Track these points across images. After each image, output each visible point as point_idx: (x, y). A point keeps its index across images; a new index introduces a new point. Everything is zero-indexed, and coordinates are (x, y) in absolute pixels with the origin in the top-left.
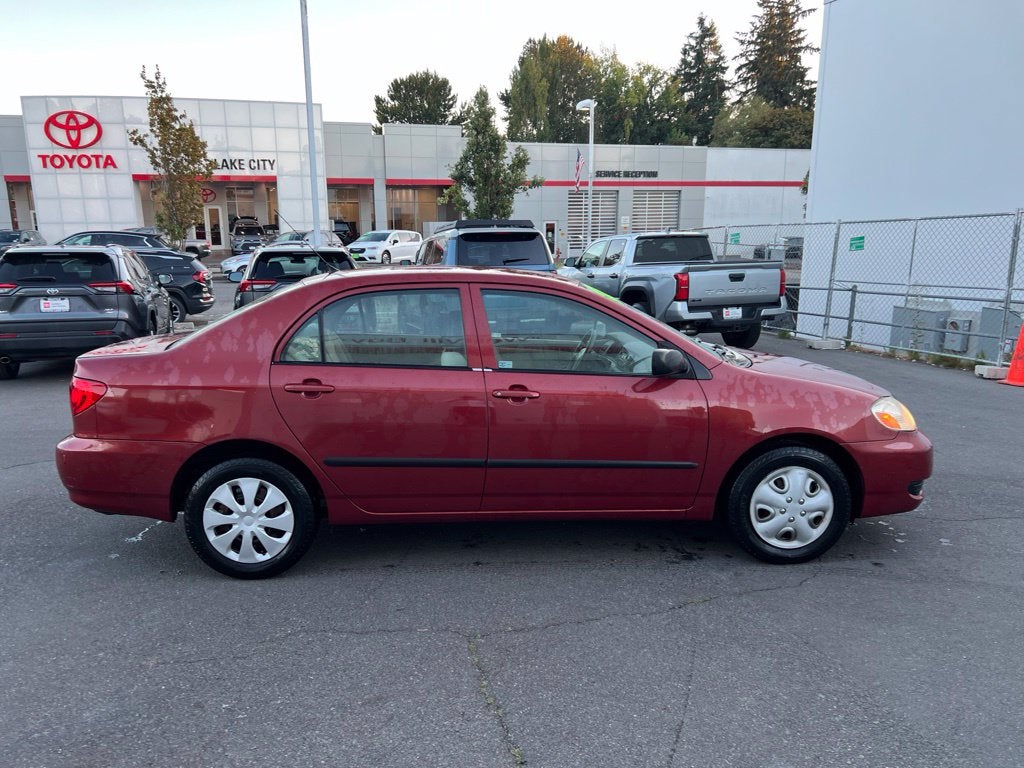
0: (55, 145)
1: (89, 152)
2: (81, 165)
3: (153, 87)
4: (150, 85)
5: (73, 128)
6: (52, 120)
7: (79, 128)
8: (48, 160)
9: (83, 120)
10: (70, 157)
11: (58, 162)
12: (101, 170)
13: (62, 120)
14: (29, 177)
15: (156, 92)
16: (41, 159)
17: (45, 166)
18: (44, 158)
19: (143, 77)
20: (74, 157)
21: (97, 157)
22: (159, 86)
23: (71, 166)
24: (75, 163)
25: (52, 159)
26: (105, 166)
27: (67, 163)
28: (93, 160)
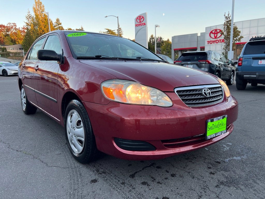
0: (211, 38)
1: (218, 39)
2: (216, 43)
3: (227, 18)
4: (226, 18)
5: (216, 33)
6: (211, 32)
7: (217, 33)
8: (209, 42)
9: (218, 31)
10: (214, 41)
11: (211, 42)
12: (221, 43)
13: (213, 32)
14: (204, 47)
15: (228, 19)
16: (207, 42)
17: (208, 44)
18: (208, 41)
19: (225, 16)
20: (215, 41)
21: (220, 40)
22: (229, 17)
23: (214, 43)
24: (215, 42)
25: (210, 42)
26: (222, 42)
27: (213, 42)
28: (219, 41)
